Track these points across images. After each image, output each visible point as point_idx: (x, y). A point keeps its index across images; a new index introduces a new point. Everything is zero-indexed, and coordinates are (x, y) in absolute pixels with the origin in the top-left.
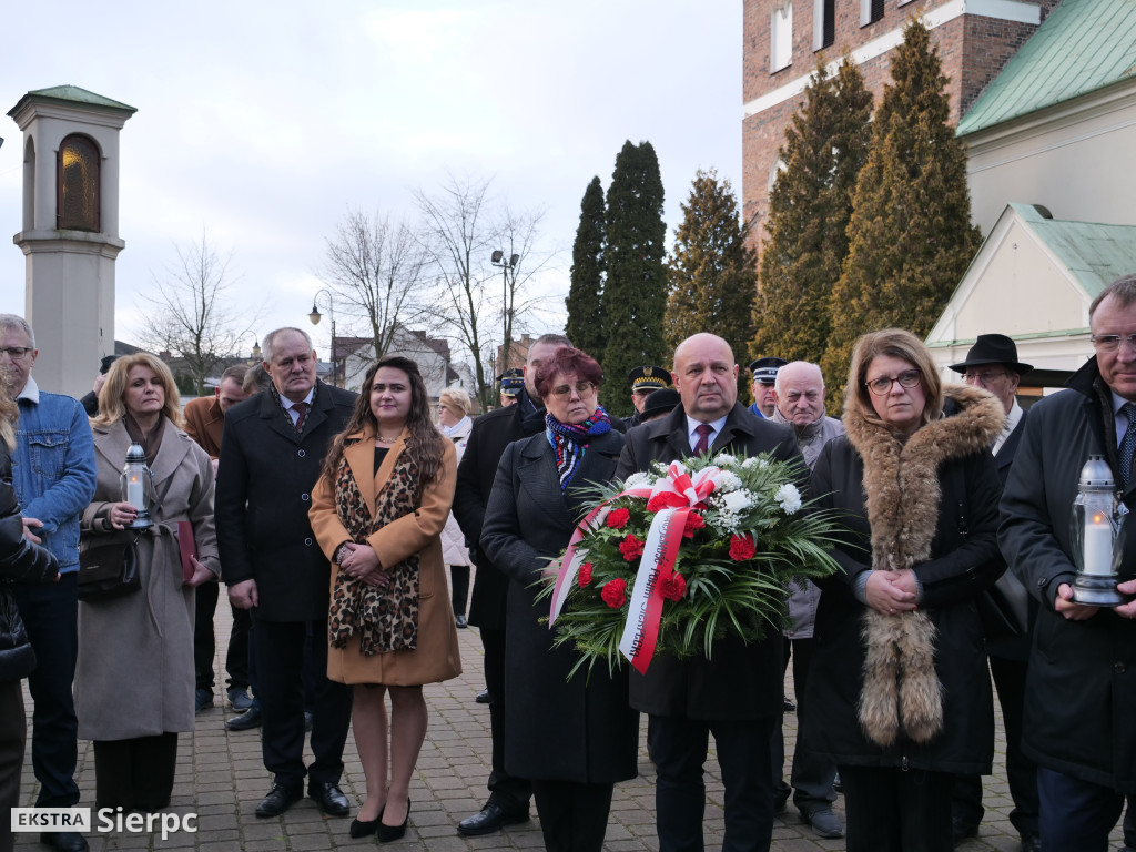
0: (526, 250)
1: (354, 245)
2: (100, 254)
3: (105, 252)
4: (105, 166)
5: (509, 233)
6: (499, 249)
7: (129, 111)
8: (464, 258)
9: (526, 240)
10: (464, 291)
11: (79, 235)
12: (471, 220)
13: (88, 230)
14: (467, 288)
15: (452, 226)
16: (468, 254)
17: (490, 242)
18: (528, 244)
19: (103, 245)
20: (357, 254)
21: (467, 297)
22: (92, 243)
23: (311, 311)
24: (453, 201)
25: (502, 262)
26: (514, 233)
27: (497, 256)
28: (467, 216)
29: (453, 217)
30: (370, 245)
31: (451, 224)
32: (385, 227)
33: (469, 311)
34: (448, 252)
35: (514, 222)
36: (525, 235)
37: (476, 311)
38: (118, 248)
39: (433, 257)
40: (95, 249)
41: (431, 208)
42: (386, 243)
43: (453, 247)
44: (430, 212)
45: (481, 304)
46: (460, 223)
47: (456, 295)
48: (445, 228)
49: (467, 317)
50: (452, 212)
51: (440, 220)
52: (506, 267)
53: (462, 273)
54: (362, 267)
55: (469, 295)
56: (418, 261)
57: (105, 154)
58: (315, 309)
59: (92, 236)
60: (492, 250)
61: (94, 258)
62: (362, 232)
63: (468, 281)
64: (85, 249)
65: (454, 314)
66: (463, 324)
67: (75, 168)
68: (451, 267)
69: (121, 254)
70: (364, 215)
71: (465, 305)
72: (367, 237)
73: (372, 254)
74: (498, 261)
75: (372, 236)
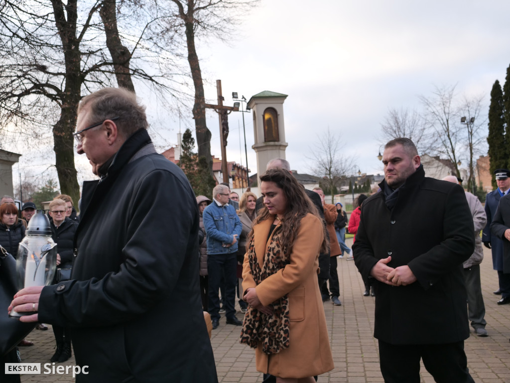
0: (477, 115)
1: (392, 124)
2: (279, 149)
3: (281, 148)
4: (279, 118)
5: (467, 108)
6: (463, 116)
7: (285, 97)
8: (446, 123)
9: (476, 111)
10: (447, 138)
11: (272, 143)
12: (448, 105)
13: (274, 141)
14: (448, 136)
15: (439, 109)
16: (447, 121)
17: (458, 114)
18: (477, 112)
19: (280, 146)
20: (394, 128)
21: (449, 141)
22: (276, 146)
23: (378, 155)
24: (439, 98)
25: (466, 122)
26: (470, 108)
27: (463, 120)
28: (445, 103)
29: (440, 105)
30: (400, 124)
31: (439, 108)
32: (406, 115)
33: (450, 147)
34: (438, 121)
35: (469, 103)
36: (475, 108)
37: (454, 146)
38: (286, 146)
39: (431, 125)
40: (278, 148)
41: (428, 103)
42: (407, 122)
43: (440, 119)
44: (427, 104)
45: (456, 143)
46: (443, 107)
47: (443, 139)
48: (435, 110)
49: (450, 150)
50: (438, 103)
51: (433, 107)
52: (468, 124)
53: (446, 130)
54: (397, 133)
55: (450, 139)
56: (422, 128)
57: (279, 113)
58: (380, 154)
59: (276, 143)
60: (460, 118)
61: (278, 151)
62: (396, 118)
63: (448, 133)
64: (274, 148)
65: (444, 149)
66: (448, 153)
67: (269, 120)
68: (440, 128)
69: (287, 148)
70: (396, 111)
71: (448, 144)
72: (398, 120)
73: (401, 127)
74: (464, 121)
75: (401, 119)
